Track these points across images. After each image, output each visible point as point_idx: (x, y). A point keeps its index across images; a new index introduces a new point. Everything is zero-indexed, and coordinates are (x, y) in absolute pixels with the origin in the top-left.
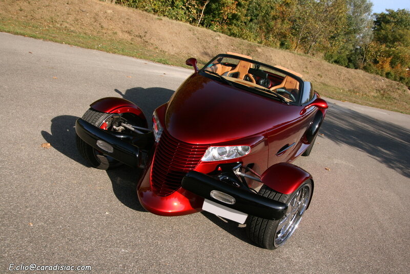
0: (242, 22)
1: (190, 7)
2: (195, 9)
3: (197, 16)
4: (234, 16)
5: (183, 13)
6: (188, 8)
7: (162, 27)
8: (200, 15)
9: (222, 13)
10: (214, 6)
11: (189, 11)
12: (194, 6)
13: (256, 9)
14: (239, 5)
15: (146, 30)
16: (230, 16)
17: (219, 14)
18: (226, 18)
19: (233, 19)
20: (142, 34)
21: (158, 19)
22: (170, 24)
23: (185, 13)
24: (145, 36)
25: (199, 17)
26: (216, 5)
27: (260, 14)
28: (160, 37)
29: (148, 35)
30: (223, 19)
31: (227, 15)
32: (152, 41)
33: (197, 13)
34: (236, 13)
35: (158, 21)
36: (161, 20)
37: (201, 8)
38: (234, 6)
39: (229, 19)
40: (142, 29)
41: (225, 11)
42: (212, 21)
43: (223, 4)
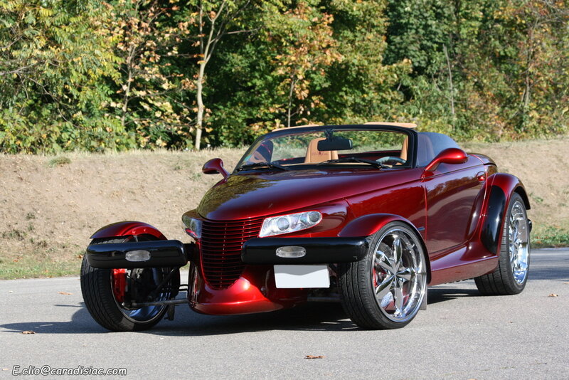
0: (379, 88)
1: (142, 93)
2: (164, 94)
3: (184, 120)
4: (339, 76)
5: (121, 129)
6: (134, 104)
7: (77, 185)
8: (193, 115)
9: (282, 78)
10: (237, 62)
11: (144, 114)
12: (156, 85)
13: (438, 16)
14: (343, 21)
15: (28, 210)
16: (320, 80)
17: (270, 87)
18: (305, 93)
19: (335, 88)
20: (22, 225)
21: (54, 162)
22: (101, 168)
23: (129, 126)
24: (31, 229)
25: (194, 124)
26: (247, 56)
27: (464, 31)
28: (84, 218)
29: (39, 222)
30: (297, 101)
31: (307, 76)
32: (59, 238)
33: (177, 110)
34: (341, 59)
35: (57, 170)
36: (66, 161)
37: (188, 84)
38: (326, 35)
39: (323, 92)
40: (15, 210)
41: (293, 67)
42: (250, 122)
43: (276, 40)
